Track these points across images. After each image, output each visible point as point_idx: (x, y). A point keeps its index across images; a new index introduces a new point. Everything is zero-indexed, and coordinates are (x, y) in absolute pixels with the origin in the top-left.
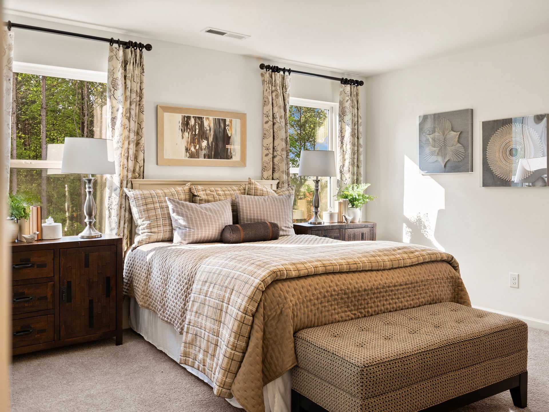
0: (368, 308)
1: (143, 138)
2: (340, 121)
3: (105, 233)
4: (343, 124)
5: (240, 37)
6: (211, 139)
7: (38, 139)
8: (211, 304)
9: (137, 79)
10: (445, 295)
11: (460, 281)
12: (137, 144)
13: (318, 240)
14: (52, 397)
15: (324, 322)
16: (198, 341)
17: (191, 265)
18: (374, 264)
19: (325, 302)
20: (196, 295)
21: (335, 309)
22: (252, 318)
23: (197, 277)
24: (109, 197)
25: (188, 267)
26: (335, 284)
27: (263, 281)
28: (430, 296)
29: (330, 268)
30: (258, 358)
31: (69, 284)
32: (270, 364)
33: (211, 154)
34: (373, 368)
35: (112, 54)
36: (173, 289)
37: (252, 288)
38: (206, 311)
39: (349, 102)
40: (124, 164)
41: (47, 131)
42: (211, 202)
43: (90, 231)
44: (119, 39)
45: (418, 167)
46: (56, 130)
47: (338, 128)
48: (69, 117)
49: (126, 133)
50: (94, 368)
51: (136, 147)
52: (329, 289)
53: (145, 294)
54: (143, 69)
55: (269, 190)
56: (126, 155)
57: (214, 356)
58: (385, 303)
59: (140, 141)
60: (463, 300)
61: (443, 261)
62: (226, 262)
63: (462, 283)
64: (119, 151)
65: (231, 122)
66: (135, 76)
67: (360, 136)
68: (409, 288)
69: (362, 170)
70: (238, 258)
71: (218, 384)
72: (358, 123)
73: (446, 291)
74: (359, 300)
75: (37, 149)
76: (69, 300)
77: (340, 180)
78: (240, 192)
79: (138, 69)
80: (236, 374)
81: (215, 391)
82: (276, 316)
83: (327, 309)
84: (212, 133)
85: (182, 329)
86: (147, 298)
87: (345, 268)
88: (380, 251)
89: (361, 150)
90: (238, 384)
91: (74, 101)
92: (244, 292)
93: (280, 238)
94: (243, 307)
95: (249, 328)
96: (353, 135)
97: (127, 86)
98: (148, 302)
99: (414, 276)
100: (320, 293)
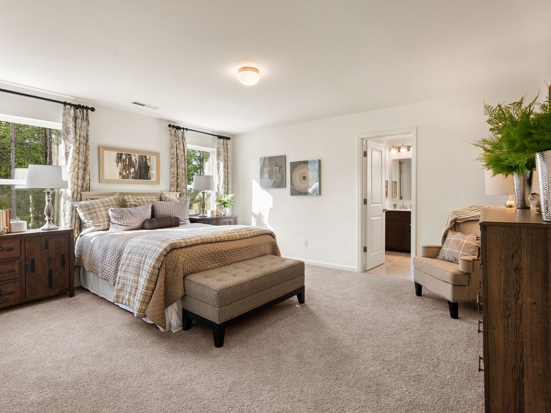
0: (227, 261)
1: (89, 166)
2: (217, 159)
3: (61, 226)
4: (219, 161)
5: (155, 108)
6: (137, 168)
7: (9, 163)
8: (134, 265)
9: (84, 128)
10: (268, 251)
11: (276, 244)
12: (85, 170)
13: (203, 225)
14: (19, 334)
15: (201, 270)
16: (125, 288)
17: (121, 243)
18: (230, 237)
19: (202, 259)
20: (124, 261)
21: (207, 263)
22: (158, 271)
23: (125, 250)
24: (64, 203)
25: (119, 245)
26: (207, 249)
27: (165, 250)
28: (260, 252)
29: (205, 240)
30: (161, 293)
31: (33, 261)
32: (169, 296)
33: (137, 176)
34: (225, 291)
35: (65, 112)
36: (109, 259)
37: (158, 254)
38: (130, 269)
39: (222, 148)
40: (75, 182)
41: (16, 158)
42: (138, 206)
43: (50, 226)
44: (70, 103)
45: (260, 186)
46: (24, 157)
47: (216, 163)
48: (35, 149)
49: (77, 162)
50: (52, 313)
51: (84, 171)
52: (204, 252)
53: (90, 263)
54: (89, 123)
55: (174, 198)
56: (77, 176)
57: (135, 295)
58: (236, 257)
59: (87, 168)
60: (277, 254)
61: (267, 234)
62: (143, 240)
63: (277, 245)
64: (71, 174)
65: (150, 157)
66: (83, 127)
67: (229, 168)
68: (249, 249)
69: (230, 187)
70: (150, 238)
71: (137, 310)
72: (227, 160)
73: (269, 249)
74: (221, 257)
75: (7, 170)
76: (33, 270)
77: (217, 192)
78: (157, 200)
79: (85, 123)
80: (148, 303)
81: (135, 315)
82: (173, 268)
83: (203, 263)
84: (137, 164)
85: (115, 282)
86: (91, 266)
87: (214, 240)
88: (234, 230)
89: (229, 175)
90: (149, 309)
91: (39, 137)
92: (153, 256)
93: (180, 225)
94: (152, 265)
95: (156, 277)
96: (225, 167)
97: (77, 133)
98: (92, 268)
99: (252, 243)
100: (199, 254)
